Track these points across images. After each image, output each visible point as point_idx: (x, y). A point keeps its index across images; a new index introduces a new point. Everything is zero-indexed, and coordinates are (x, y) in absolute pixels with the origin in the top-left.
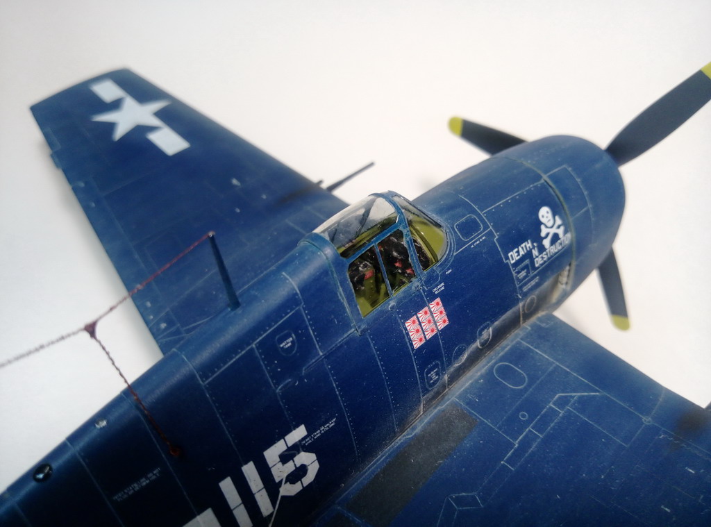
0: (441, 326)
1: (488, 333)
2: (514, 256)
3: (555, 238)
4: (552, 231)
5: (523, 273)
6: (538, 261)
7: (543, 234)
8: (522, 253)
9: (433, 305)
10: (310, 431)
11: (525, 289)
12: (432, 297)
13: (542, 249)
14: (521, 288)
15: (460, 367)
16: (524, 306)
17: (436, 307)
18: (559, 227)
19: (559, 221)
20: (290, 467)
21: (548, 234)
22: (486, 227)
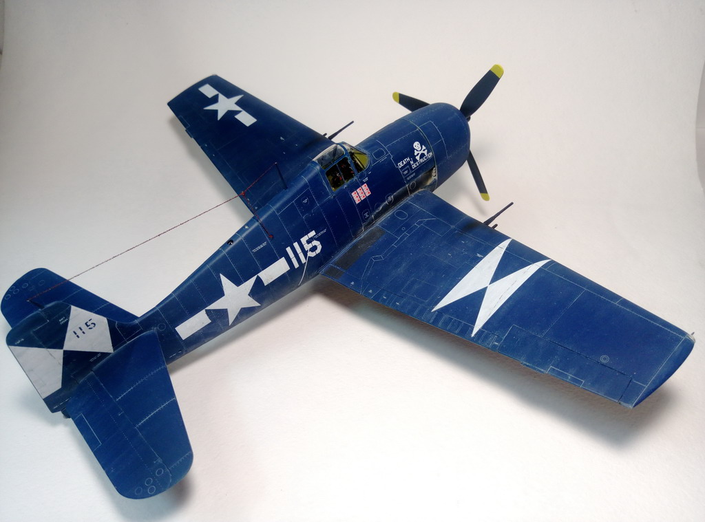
0: (367, 195)
1: (391, 198)
2: (401, 165)
3: (422, 155)
4: (420, 153)
5: (406, 172)
6: (414, 166)
7: (416, 154)
8: (405, 163)
9: (363, 186)
10: (317, 233)
11: (408, 179)
12: (363, 183)
13: (415, 161)
14: (406, 178)
15: (379, 213)
16: (409, 186)
17: (365, 187)
18: (424, 150)
19: (424, 147)
20: (310, 246)
21: (418, 154)
22: (387, 153)
